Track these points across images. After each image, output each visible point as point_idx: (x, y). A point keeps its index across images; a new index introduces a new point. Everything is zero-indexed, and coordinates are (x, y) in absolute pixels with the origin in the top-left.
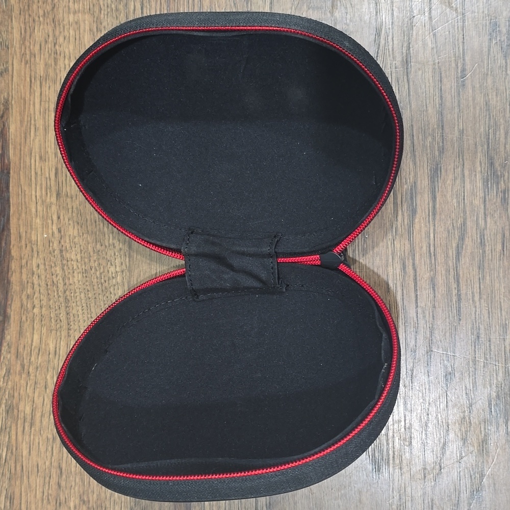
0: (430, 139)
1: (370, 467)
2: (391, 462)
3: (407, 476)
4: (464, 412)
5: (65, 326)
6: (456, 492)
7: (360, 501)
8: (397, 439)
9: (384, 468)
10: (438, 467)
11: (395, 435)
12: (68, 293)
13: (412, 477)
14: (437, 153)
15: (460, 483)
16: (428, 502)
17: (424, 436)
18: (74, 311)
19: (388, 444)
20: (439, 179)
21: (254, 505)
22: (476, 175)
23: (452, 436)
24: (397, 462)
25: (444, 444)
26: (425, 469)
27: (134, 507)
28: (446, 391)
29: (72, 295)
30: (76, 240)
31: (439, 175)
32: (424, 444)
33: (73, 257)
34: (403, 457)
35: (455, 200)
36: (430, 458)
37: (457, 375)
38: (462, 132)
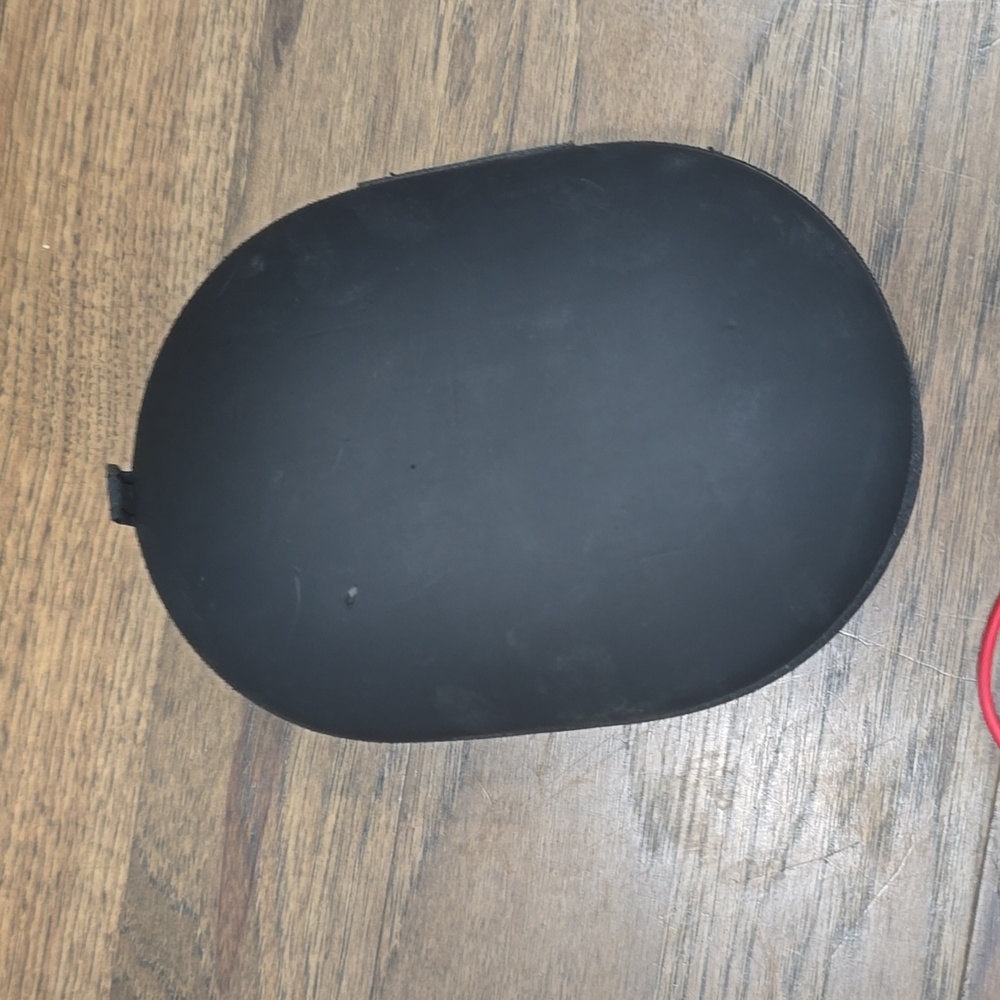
0: (888, 169)
1: (637, 838)
2: (683, 835)
3: (710, 871)
4: (854, 759)
5: (58, 443)
6: (806, 920)
7: (605, 905)
8: (703, 791)
9: (666, 845)
10: (778, 863)
11: (702, 783)
12: (74, 374)
13: (721, 875)
14: (898, 201)
15: (818, 904)
16: (746, 932)
17: (760, 795)
18: (81, 416)
19: (682, 798)
20: (893, 254)
21: (387, 874)
22: (972, 263)
23: (818, 804)
24: (696, 837)
25: (801, 818)
26: (750, 862)
27: (141, 835)
28: (824, 710)
29: (83, 380)
30: (108, 266)
31: (894, 250)
32: (758, 811)
33: (96, 301)
34: (710, 830)
35: (917, 310)
36: (765, 841)
37: (853, 680)
38: (958, 164)
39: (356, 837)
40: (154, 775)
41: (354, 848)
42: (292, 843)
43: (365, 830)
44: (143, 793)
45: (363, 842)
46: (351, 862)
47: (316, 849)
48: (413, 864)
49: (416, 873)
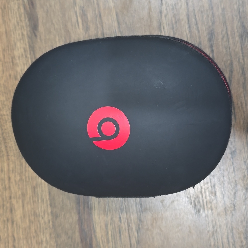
0: (205, 17)
1: (194, 212)
2: (205, 207)
3: (215, 214)
4: (244, 172)
5: (5, 154)
6: (244, 219)
7: (190, 232)
8: (207, 193)
9: (202, 211)
10: (233, 206)
11: (206, 191)
12: (5, 135)
13: (219, 214)
14: (210, 24)
15: (246, 214)
16: (230, 227)
17: (223, 190)
18: (10, 145)
19: (202, 197)
20: (213, 38)
21: (129, 242)
22: (235, 34)
23: (239, 187)
24: (209, 206)
25: (235, 193)
26: (225, 208)
28: (232, 162)
29: (8, 135)
30: (6, 103)
31: (213, 37)
32: (223, 195)
33: (5, 113)
34: (212, 203)
35: (224, 50)
36: (228, 202)
37: (238, 151)
38: (223, 10)
39: (118, 235)
40: (58, 236)
41: (118, 238)
42: (101, 242)
43: (120, 232)
44: (56, 242)
45: (120, 236)
46: (118, 242)
47: (108, 242)
48: (135, 237)
49: (137, 239)
